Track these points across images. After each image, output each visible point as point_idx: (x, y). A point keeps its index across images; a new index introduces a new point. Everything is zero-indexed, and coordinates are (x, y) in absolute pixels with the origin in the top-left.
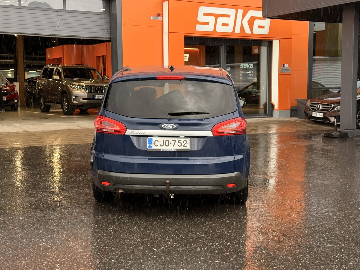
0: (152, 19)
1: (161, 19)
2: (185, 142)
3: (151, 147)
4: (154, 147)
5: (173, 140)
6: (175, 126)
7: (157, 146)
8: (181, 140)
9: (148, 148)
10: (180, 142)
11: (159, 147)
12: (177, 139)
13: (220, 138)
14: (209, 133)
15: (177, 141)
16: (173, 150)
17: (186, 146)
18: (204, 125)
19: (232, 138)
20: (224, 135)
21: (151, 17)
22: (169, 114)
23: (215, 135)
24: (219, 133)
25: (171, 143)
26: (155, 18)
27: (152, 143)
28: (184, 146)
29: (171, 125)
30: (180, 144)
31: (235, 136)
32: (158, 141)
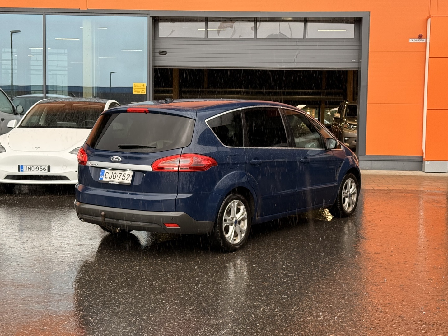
0: (411, 41)
1: (425, 41)
2: (128, 176)
3: (102, 179)
4: (104, 179)
5: (120, 173)
6: (121, 159)
7: (107, 178)
8: (125, 174)
9: (100, 180)
10: (124, 175)
11: (108, 179)
12: (123, 172)
13: (160, 174)
14: (148, 168)
15: (122, 175)
16: (117, 183)
17: (128, 180)
18: (146, 159)
19: (175, 175)
20: (164, 170)
21: (410, 40)
22: (120, 146)
23: (155, 170)
24: (159, 168)
25: (117, 176)
26: (416, 40)
27: (103, 175)
28: (127, 180)
29: (118, 158)
30: (124, 178)
31: (178, 173)
32: (108, 173)
